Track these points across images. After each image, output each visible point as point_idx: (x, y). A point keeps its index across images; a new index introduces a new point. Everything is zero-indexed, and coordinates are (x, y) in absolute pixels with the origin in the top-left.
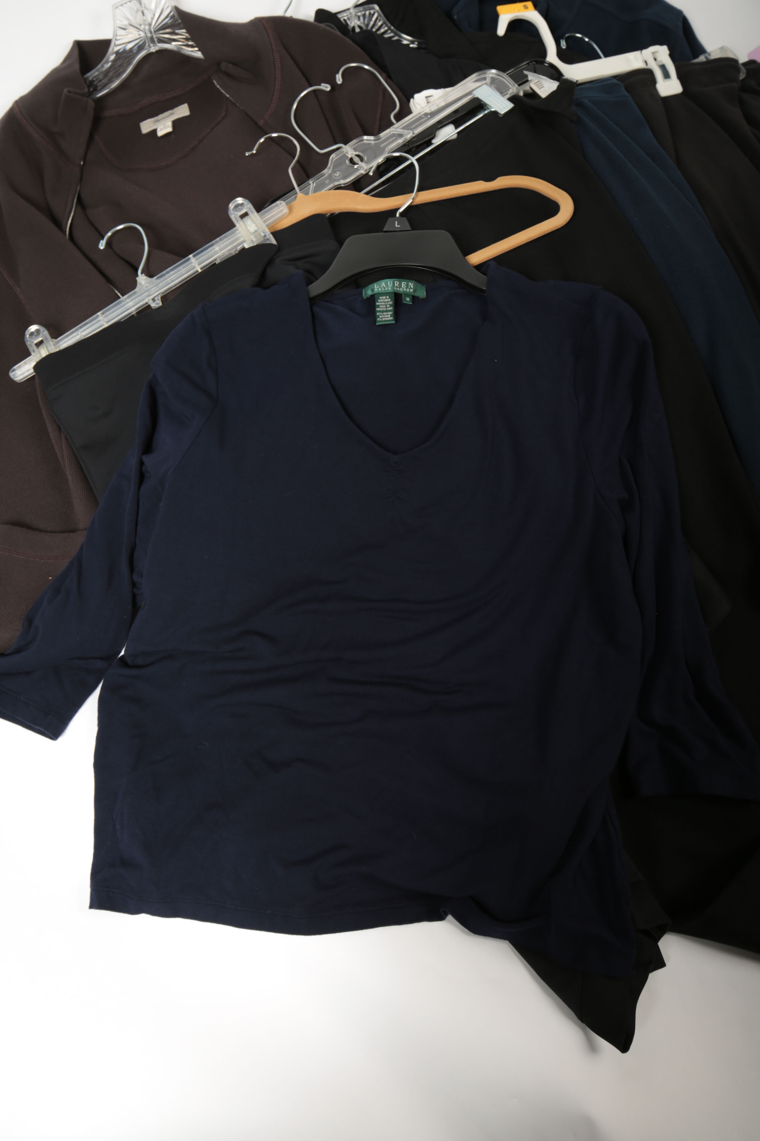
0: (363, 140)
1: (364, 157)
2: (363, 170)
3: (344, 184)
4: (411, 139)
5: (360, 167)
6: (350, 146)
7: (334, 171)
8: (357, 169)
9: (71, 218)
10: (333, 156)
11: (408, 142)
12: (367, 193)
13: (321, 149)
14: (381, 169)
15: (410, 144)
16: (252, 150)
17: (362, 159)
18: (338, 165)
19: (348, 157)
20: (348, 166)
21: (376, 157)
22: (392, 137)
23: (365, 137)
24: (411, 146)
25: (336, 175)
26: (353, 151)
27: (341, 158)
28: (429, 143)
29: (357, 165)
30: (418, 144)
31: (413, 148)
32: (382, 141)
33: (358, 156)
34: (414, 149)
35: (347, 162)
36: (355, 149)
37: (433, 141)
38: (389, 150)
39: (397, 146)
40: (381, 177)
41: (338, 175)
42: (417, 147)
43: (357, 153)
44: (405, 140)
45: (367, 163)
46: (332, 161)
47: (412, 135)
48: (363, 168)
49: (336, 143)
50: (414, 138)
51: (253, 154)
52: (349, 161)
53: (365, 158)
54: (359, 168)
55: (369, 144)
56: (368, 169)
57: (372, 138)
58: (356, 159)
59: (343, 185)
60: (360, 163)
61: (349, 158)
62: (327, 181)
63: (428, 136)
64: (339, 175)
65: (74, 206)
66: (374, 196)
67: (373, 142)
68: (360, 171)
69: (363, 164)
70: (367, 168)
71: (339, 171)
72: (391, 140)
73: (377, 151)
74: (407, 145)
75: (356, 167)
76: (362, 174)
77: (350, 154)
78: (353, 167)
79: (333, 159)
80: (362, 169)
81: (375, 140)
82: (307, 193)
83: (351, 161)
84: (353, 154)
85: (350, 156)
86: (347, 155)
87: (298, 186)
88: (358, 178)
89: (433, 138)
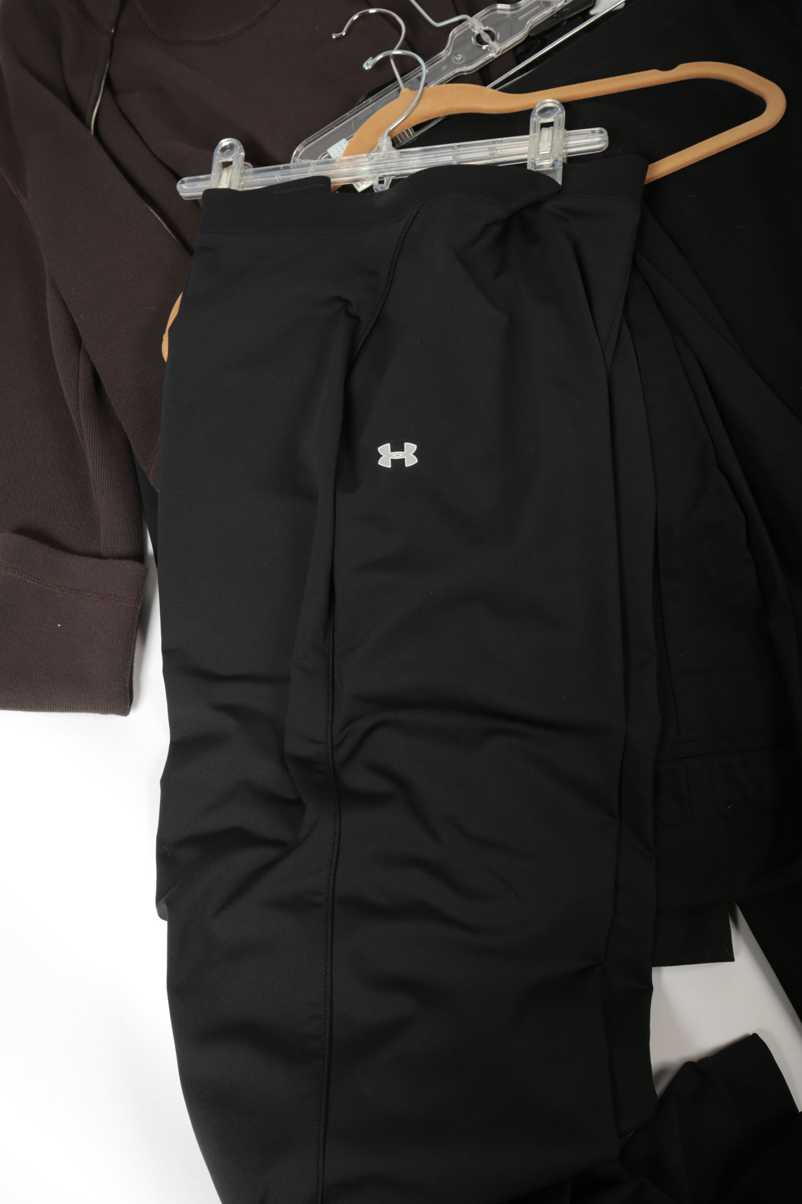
0: (496, 10)
1: (497, 33)
2: (495, 52)
3: (467, 72)
4: (562, 9)
5: (490, 48)
6: (477, 18)
7: (454, 54)
8: (486, 51)
9: (97, 107)
10: (455, 31)
11: (558, 13)
12: (494, 88)
13: (438, 21)
14: (519, 51)
15: (559, 16)
16: (341, 31)
17: (493, 37)
18: (459, 44)
19: (474, 33)
20: (474, 46)
21: (512, 34)
22: (535, 6)
23: (499, 6)
24: (561, 19)
25: (457, 58)
26: (482, 25)
27: (464, 34)
28: (586, 15)
29: (487, 46)
30: (571, 16)
31: (564, 21)
32: (521, 12)
33: (487, 32)
34: (565, 23)
35: (473, 40)
36: (484, 23)
37: (592, 12)
38: (531, 25)
39: (542, 19)
40: (518, 63)
41: (460, 58)
42: (569, 20)
43: (487, 28)
44: (553, 10)
45: (501, 42)
46: (452, 38)
47: (563, 3)
48: (495, 49)
49: (458, 14)
50: (565, 7)
51: (341, 37)
52: (475, 39)
53: (498, 36)
54: (489, 50)
55: (504, 15)
56: (501, 51)
57: (507, 6)
58: (486, 37)
59: (465, 74)
60: (491, 42)
61: (476, 35)
62: (444, 67)
63: (586, 4)
64: (462, 59)
65: (102, 90)
66: (504, 90)
67: (508, 13)
68: (490, 55)
69: (494, 44)
70: (500, 49)
71: (461, 53)
72: (534, 9)
73: (513, 25)
74: (554, 17)
75: (484, 47)
76: (493, 58)
77: (477, 30)
78: (481, 47)
79: (454, 35)
80: (492, 51)
81: (511, 10)
82: (414, 87)
83: (479, 38)
84: (481, 29)
85: (477, 32)
86: (473, 30)
87: (401, 76)
88: (487, 63)
89: (592, 8)
